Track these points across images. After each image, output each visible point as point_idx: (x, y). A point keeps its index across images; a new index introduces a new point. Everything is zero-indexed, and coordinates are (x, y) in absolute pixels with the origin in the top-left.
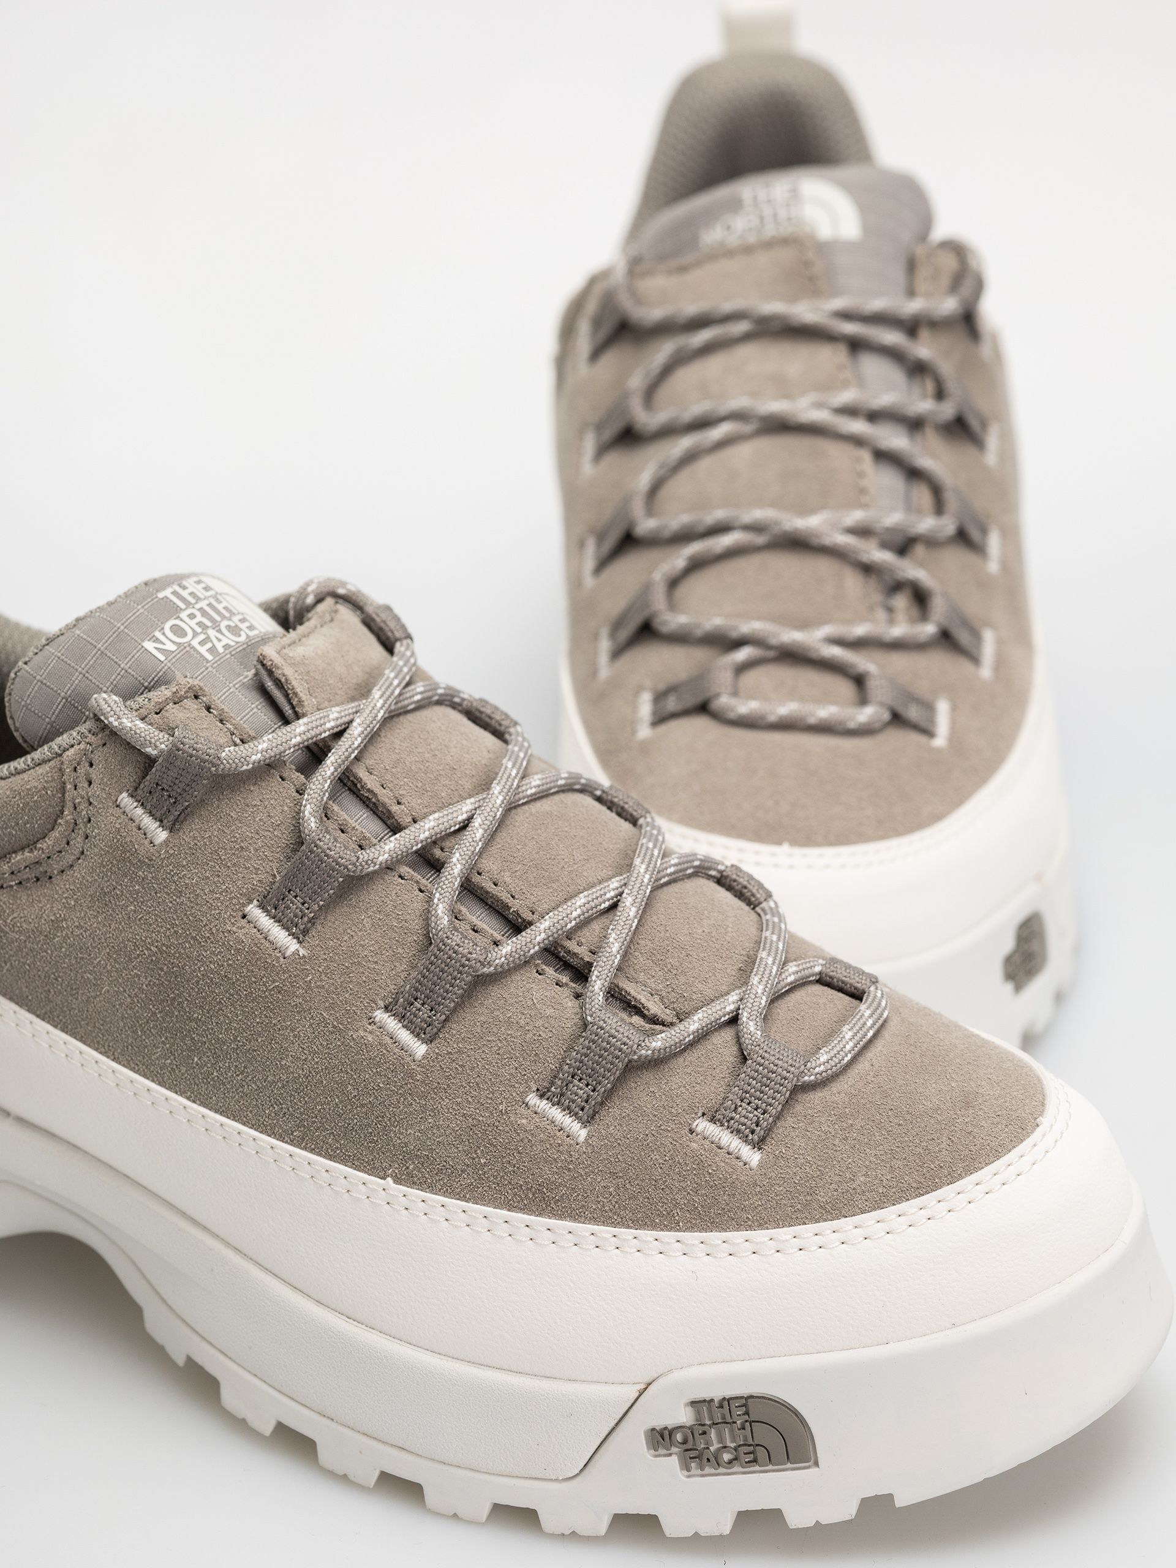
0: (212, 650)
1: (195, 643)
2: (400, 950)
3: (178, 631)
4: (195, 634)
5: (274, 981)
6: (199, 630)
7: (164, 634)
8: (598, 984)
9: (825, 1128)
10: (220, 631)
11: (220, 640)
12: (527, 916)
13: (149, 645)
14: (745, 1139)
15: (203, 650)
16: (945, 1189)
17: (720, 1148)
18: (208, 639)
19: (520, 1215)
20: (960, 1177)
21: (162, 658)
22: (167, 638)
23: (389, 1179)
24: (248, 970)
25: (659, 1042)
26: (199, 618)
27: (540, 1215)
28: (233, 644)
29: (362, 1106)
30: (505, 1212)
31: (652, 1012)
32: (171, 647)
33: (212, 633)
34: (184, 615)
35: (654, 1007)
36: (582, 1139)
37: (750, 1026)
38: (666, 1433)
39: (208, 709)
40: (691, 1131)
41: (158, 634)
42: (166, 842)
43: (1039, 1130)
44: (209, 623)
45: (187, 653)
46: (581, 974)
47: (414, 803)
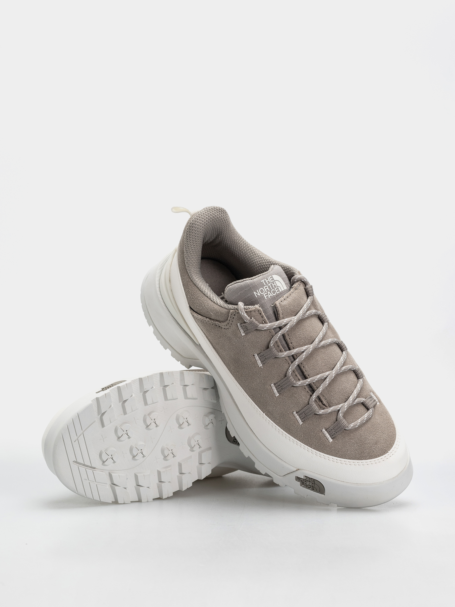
0: (267, 297)
1: (264, 295)
2: (280, 374)
3: (262, 291)
4: (265, 292)
5: (255, 370)
6: (266, 291)
7: (259, 291)
8: (314, 396)
9: (346, 440)
10: (271, 292)
11: (270, 294)
12: (307, 376)
13: (255, 293)
14: (331, 436)
15: (265, 297)
16: (363, 460)
17: (325, 436)
18: (267, 294)
19: (285, 432)
20: (367, 459)
21: (256, 297)
22: (259, 292)
23: (264, 414)
24: (251, 366)
25: (321, 412)
26: (267, 288)
27: (288, 434)
28: (272, 296)
29: (264, 399)
30: (282, 430)
31: (324, 403)
32: (259, 295)
33: (269, 292)
34: (264, 287)
35: (325, 402)
36: (300, 424)
37: (341, 415)
38: (299, 478)
39: (260, 314)
40: (321, 431)
41: (257, 291)
42: (244, 336)
43: (388, 454)
44: (269, 290)
45: (262, 296)
46: (313, 391)
47: (294, 344)
